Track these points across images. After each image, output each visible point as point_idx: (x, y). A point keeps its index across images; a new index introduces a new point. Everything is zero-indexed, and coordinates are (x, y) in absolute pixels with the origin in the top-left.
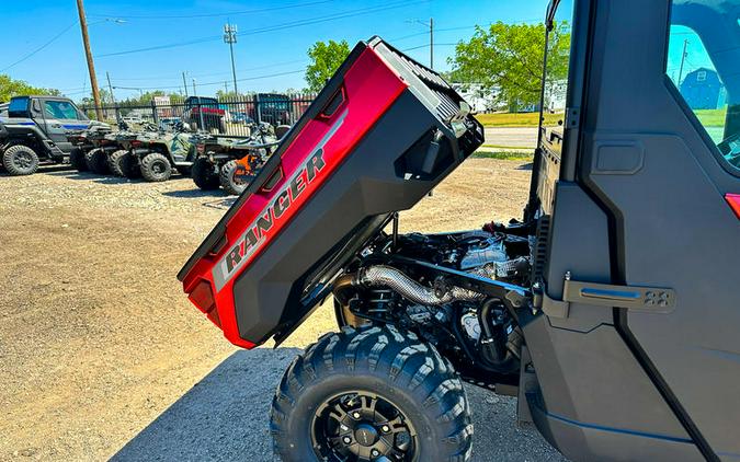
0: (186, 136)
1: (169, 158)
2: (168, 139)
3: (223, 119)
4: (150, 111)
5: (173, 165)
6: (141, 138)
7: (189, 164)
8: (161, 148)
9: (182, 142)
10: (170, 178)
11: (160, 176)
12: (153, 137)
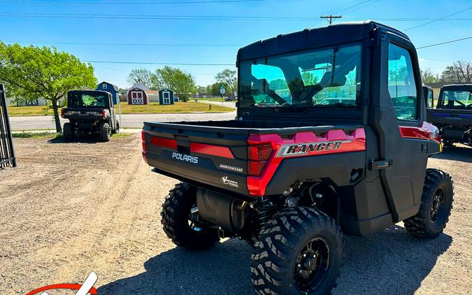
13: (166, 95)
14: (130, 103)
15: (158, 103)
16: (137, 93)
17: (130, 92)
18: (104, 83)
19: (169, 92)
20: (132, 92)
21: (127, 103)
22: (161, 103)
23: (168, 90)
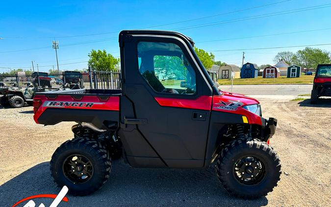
0: (31, 89)
1: (23, 98)
2: (23, 90)
3: (51, 82)
4: (15, 78)
5: (25, 101)
6: (10, 89)
7: (32, 100)
8: (20, 94)
9: (29, 91)
10: (24, 106)
11: (19, 105)
12: (16, 89)
13: (294, 70)
14: (264, 77)
15: (286, 77)
16: (270, 69)
17: (265, 69)
18: (248, 63)
19: (296, 68)
20: (267, 69)
21: (262, 77)
22: (289, 77)
23: (296, 67)
